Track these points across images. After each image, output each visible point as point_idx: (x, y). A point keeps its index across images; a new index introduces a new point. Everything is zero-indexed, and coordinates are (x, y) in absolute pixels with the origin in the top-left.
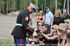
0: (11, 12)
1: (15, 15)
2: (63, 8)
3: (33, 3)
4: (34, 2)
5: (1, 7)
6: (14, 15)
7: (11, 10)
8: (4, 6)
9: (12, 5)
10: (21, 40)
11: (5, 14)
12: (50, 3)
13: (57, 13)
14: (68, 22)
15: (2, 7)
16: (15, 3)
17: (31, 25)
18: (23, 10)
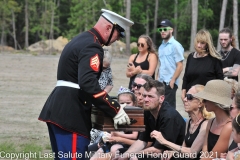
0: (39, 39)
1: (54, 52)
2: (218, 26)
3: (116, 8)
4: (119, 6)
5: (4, 23)
6: (49, 51)
7: (41, 32)
8: (17, 18)
9: (44, 15)
10: (75, 136)
11: (18, 49)
12: (172, 10)
13: (199, 45)
14: (234, 74)
15: (8, 22)
16: (54, 8)
17: (109, 87)
18: (80, 33)
